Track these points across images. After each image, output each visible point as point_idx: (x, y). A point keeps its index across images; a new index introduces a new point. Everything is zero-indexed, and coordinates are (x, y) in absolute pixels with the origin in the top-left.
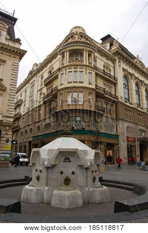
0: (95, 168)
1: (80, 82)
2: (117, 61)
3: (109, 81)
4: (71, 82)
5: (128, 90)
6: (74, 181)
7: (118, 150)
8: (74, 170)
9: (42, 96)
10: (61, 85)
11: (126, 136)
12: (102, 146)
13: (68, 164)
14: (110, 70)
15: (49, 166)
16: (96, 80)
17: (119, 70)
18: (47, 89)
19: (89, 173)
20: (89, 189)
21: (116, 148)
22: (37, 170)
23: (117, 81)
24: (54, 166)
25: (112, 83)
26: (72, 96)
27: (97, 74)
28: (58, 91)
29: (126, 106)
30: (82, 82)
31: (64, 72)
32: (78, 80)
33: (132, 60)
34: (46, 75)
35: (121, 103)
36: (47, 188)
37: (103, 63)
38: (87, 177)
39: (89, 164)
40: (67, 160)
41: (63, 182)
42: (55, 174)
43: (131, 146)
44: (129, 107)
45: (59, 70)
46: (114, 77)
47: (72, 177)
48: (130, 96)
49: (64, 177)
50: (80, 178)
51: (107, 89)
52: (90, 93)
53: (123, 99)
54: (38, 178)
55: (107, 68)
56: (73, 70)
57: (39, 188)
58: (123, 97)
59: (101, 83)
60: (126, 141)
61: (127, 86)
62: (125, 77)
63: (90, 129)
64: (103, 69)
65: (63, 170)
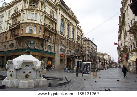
0: (41, 70)
1: (35, 20)
2: (58, 10)
3: (52, 21)
4: (29, 20)
5: (63, 27)
6: (31, 76)
7: (55, 61)
8: (30, 71)
9: (9, 25)
10: (23, 20)
11: (59, 53)
12: (46, 59)
13: (28, 68)
14: (54, 15)
15: (17, 69)
16: (45, 20)
17: (59, 15)
18: (13, 21)
19: (38, 72)
20: (38, 80)
21: (53, 60)
22: (10, 71)
23: (57, 22)
24: (20, 69)
25: (54, 22)
26: (29, 28)
27: (45, 17)
28: (20, 24)
29: (61, 36)
30: (36, 21)
31: (25, 13)
32: (34, 19)
33: (67, 10)
34: (12, 12)
35: (58, 35)
36: (16, 80)
37: (50, 10)
38: (37, 74)
39: (38, 68)
40: (27, 66)
41: (25, 76)
42: (21, 73)
43: (62, 59)
44: (63, 37)
45: (22, 10)
46: (56, 19)
47: (29, 74)
48: (64, 31)
49: (25, 74)
50: (33, 74)
51: (51, 26)
52: (40, 28)
53: (60, 32)
54: (11, 75)
55: (52, 13)
56: (31, 12)
57: (12, 80)
58: (60, 31)
59: (47, 22)
60: (59, 56)
61: (62, 25)
62: (62, 20)
63: (39, 49)
64: (49, 14)
65: (25, 71)
